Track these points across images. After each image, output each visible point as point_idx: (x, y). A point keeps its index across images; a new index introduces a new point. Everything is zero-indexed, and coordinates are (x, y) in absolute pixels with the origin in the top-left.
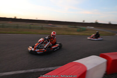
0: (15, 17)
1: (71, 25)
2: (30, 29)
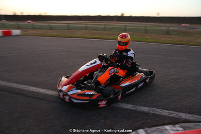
0: (123, 14)
2: (146, 33)
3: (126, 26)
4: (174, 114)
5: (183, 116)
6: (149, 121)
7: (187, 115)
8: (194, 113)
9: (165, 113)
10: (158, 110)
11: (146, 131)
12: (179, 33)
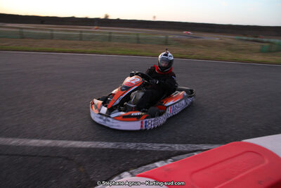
1: (245, 35)
2: (139, 43)
3: (110, 33)
4: (167, 147)
5: (177, 147)
6: (135, 160)
7: (182, 145)
8: (189, 142)
9: (156, 147)
10: (148, 145)
11: (131, 174)
12: (179, 43)
